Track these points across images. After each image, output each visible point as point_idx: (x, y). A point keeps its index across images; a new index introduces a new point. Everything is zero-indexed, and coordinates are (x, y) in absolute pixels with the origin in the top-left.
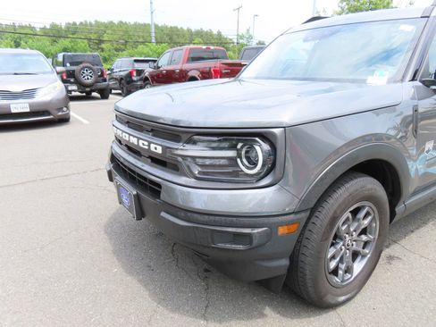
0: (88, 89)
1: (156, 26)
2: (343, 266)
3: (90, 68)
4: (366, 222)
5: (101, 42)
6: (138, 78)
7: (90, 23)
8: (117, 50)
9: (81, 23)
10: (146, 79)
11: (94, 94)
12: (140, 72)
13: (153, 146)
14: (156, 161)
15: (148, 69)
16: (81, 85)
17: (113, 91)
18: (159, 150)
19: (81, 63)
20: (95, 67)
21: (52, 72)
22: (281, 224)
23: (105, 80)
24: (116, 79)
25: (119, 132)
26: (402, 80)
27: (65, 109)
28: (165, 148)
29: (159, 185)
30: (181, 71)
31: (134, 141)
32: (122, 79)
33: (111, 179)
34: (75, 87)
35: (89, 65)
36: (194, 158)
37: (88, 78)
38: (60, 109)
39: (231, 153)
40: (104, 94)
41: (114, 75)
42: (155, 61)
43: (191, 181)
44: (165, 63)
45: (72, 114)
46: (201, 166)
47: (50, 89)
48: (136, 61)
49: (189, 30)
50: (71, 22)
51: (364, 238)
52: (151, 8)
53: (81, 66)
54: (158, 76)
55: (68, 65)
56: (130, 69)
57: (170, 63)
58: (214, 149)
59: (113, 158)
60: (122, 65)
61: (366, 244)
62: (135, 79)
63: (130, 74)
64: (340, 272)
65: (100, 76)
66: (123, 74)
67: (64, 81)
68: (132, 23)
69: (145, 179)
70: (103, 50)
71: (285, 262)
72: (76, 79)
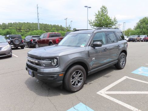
0: (17, 46)
1: (40, 24)
2: (76, 84)
3: (18, 40)
4: (80, 74)
5: (21, 29)
6: (34, 42)
7: (17, 23)
8: (26, 32)
9: (14, 23)
10: (36, 42)
11: (19, 47)
12: (34, 40)
13: (36, 61)
14: (37, 64)
15: (37, 39)
16: (15, 45)
17: (25, 46)
18: (37, 62)
19: (15, 38)
20: (19, 39)
21: (6, 42)
22: (60, 74)
23: (23, 43)
24: (27, 42)
25: (29, 59)
26: (87, 46)
27: (10, 53)
28: (38, 61)
29: (37, 69)
30: (47, 40)
31: (32, 60)
32: (28, 42)
33: (27, 70)
34: (13, 46)
35: (17, 38)
36: (44, 63)
37: (17, 43)
38: (9, 53)
39: (51, 62)
40: (22, 47)
41: (26, 41)
42: (39, 37)
43: (43, 67)
44: (42, 37)
45: (13, 54)
46: (45, 64)
47: (6, 47)
48: (33, 37)
49: (51, 25)
50: (10, 23)
51: (80, 78)
52: (38, 18)
53: (15, 39)
54: (40, 41)
55: (10, 39)
56: (31, 39)
57: (44, 38)
58: (47, 61)
59: (27, 65)
60: (28, 38)
61: (81, 79)
62: (32, 42)
63: (31, 41)
64: (75, 85)
65: (21, 42)
66: (29, 41)
67: (9, 44)
68: (31, 23)
69: (34, 68)
70: (21, 32)
71: (62, 82)
72: (13, 43)
